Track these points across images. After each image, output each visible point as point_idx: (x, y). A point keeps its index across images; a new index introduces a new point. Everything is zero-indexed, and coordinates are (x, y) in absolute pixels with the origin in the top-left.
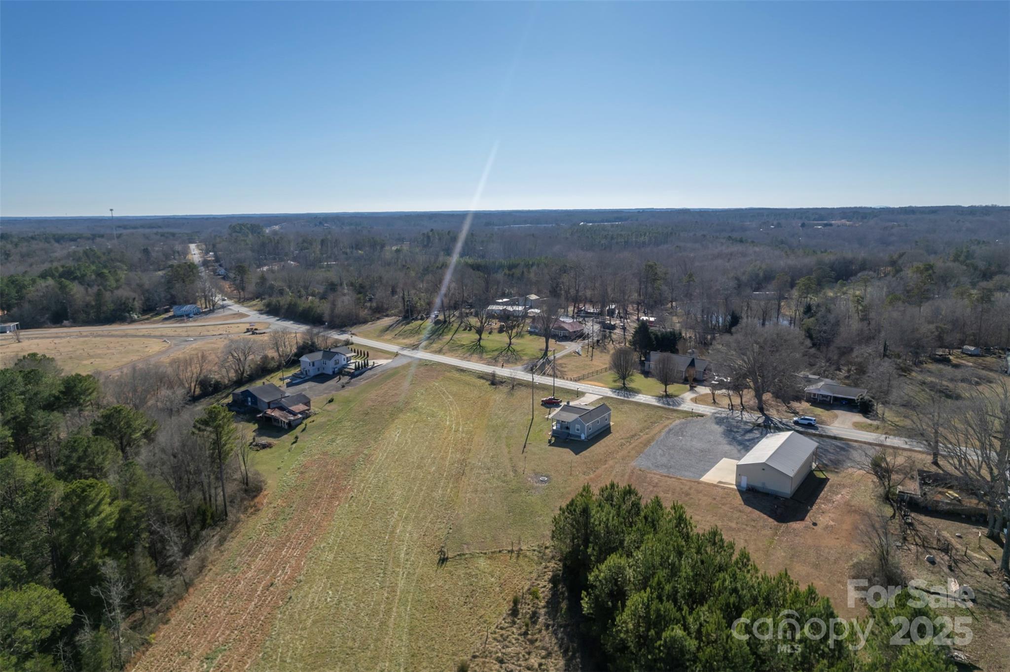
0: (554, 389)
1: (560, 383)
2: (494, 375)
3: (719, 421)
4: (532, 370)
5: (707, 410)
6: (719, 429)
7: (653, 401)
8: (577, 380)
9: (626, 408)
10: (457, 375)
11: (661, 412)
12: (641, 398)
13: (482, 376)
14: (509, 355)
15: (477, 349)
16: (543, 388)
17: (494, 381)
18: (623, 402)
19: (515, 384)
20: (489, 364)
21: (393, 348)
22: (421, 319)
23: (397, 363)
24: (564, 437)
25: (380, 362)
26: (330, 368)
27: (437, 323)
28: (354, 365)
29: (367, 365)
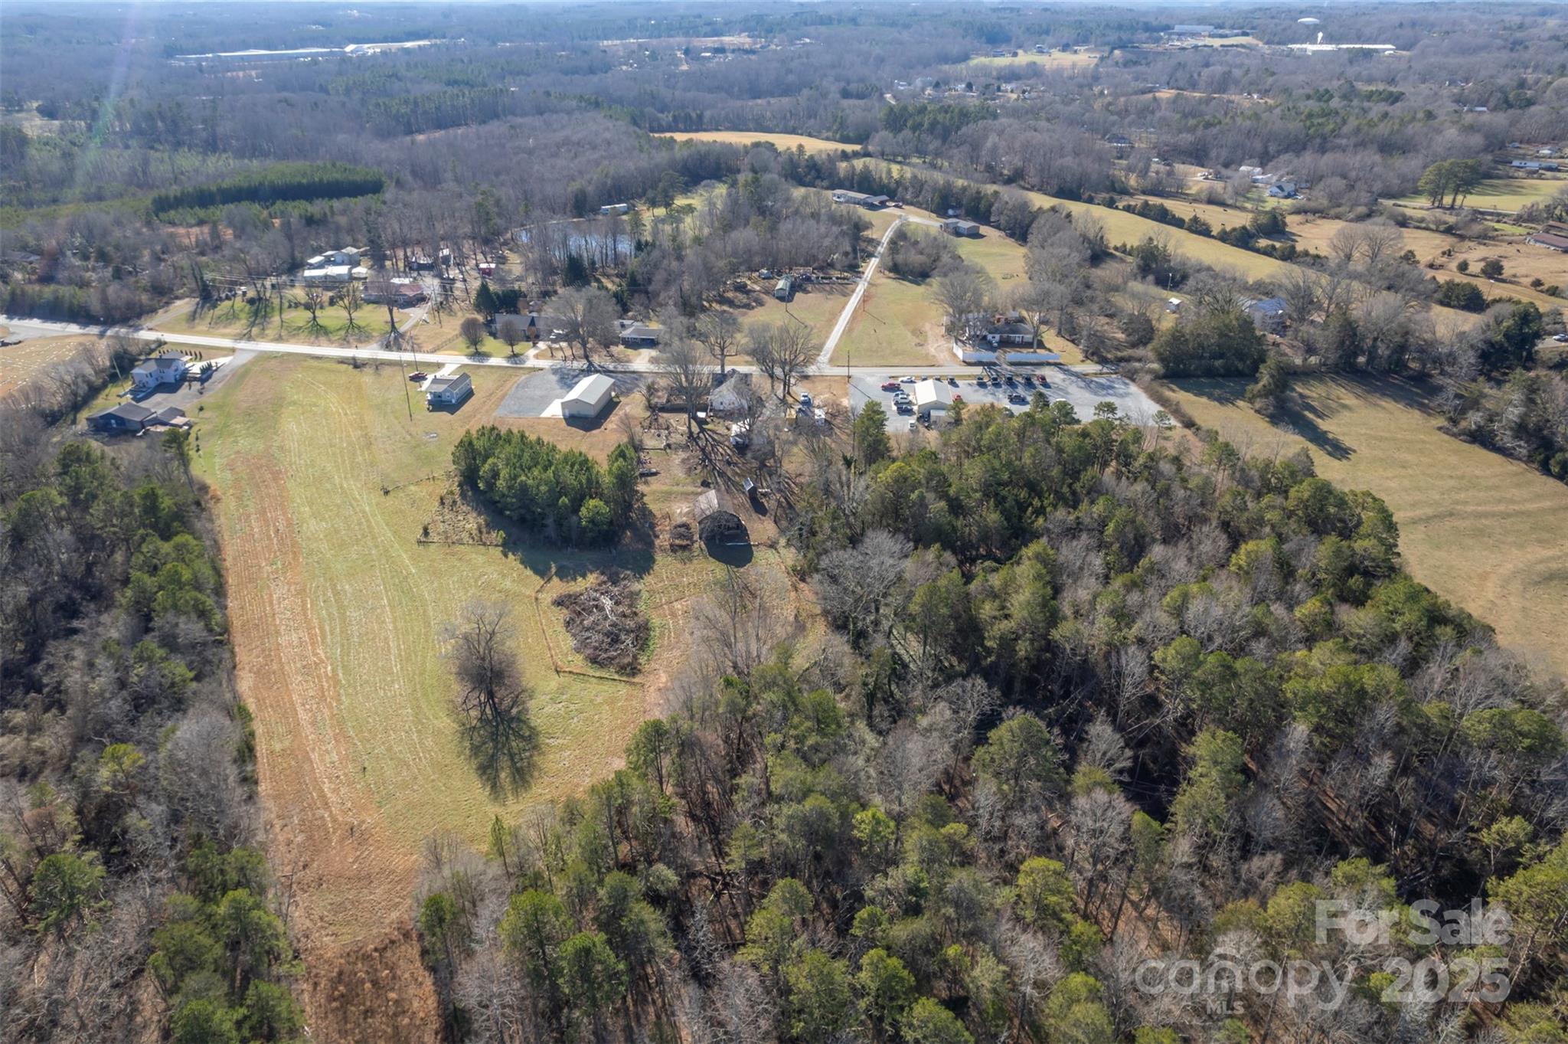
0: (416, 364)
1: (420, 357)
2: (354, 359)
3: (555, 371)
4: (388, 347)
5: (545, 363)
6: (555, 378)
7: (504, 363)
8: (434, 351)
9: (482, 372)
10: (315, 363)
11: (510, 372)
12: (493, 361)
13: (342, 361)
14: (354, 333)
15: (318, 331)
16: (409, 364)
17: (357, 364)
18: (479, 367)
19: (378, 365)
20: (341, 346)
21: (227, 343)
22: (228, 298)
23: (241, 359)
24: (439, 404)
25: (222, 361)
26: (170, 376)
27: (251, 302)
28: (196, 368)
29: (210, 366)
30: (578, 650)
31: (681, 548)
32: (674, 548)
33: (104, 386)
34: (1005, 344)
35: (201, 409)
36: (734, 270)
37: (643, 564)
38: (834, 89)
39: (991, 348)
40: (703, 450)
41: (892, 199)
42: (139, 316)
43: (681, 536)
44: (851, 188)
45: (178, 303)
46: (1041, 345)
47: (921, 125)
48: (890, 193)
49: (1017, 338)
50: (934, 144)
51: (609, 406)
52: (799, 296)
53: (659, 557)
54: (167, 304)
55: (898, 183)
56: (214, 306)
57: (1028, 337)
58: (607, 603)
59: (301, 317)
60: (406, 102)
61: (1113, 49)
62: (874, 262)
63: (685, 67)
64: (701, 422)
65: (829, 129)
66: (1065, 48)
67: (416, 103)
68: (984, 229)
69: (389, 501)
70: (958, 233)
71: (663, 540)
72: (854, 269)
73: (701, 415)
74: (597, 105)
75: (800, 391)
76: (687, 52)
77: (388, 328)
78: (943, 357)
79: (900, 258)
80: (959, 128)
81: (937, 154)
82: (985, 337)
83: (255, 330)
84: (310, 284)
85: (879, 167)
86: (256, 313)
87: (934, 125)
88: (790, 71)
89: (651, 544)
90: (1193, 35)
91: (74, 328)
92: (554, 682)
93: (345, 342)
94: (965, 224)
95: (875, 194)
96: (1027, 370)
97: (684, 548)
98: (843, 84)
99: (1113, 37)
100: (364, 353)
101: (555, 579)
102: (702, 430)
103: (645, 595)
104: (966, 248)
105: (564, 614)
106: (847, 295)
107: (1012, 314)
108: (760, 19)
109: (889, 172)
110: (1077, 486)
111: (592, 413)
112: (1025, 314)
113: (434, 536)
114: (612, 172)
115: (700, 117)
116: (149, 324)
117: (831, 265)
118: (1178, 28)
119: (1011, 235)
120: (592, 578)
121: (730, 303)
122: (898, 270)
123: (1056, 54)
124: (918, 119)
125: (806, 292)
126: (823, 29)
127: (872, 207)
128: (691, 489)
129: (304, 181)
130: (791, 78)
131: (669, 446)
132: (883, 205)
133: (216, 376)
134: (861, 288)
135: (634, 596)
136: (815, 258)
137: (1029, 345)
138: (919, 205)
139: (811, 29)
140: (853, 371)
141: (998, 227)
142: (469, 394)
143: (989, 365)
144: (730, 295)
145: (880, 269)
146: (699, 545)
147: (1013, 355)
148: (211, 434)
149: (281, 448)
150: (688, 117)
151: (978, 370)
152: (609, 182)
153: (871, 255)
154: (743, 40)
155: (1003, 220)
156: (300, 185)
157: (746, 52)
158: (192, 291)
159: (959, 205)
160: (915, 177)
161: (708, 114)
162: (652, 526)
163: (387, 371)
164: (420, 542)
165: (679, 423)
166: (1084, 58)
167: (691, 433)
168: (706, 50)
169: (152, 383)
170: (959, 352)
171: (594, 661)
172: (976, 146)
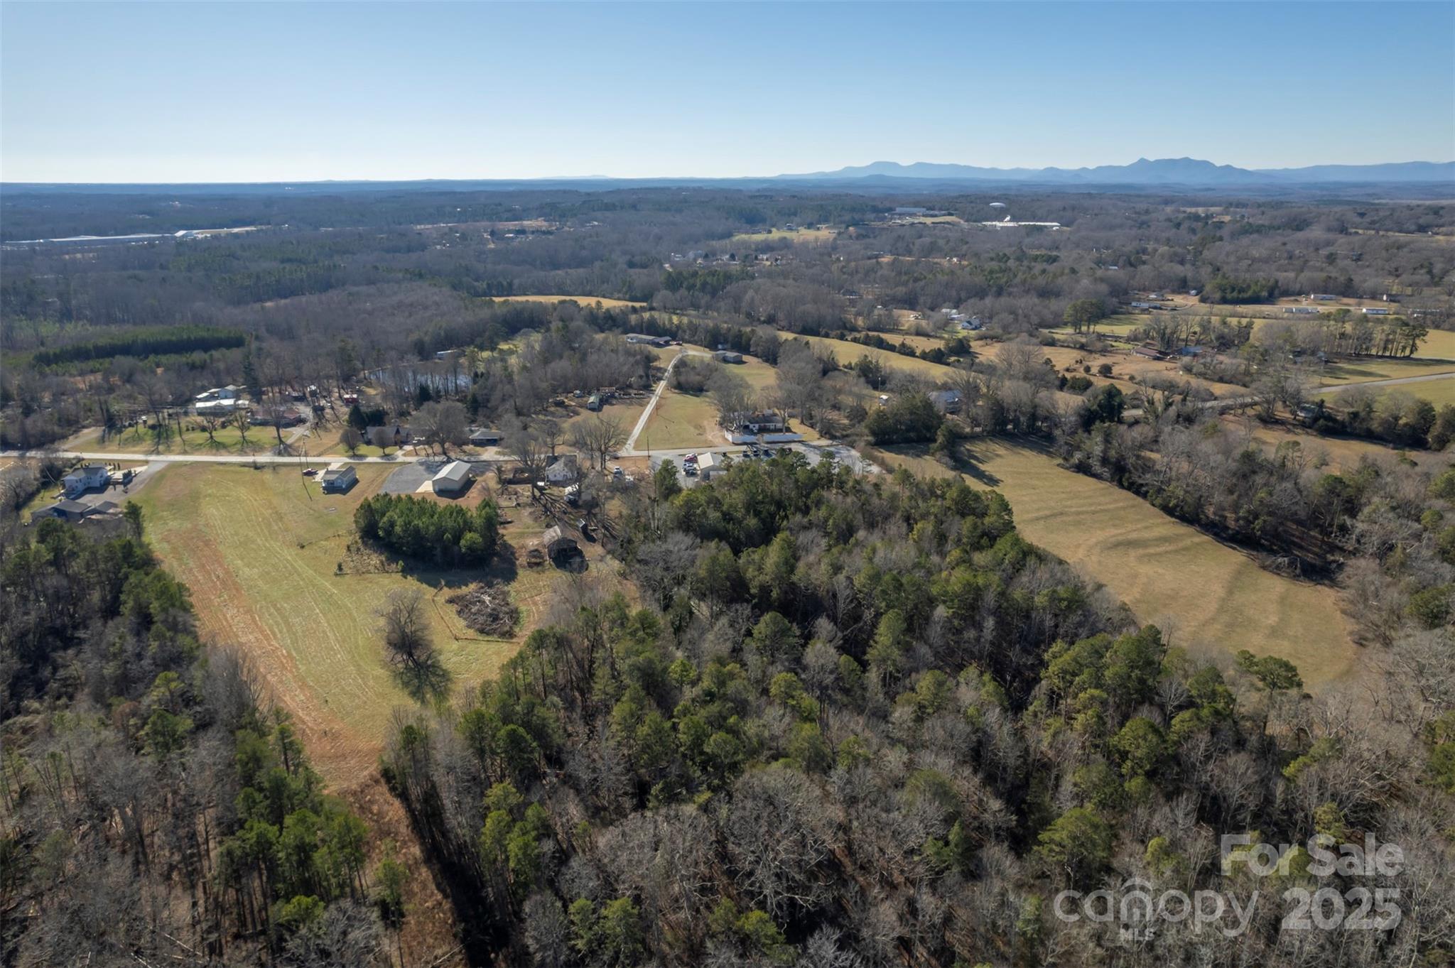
0: (308, 464)
1: (310, 459)
2: (254, 463)
3: (421, 464)
4: (280, 454)
5: (413, 459)
6: (422, 468)
7: (379, 460)
8: (319, 455)
9: (362, 467)
10: (221, 468)
11: (385, 466)
12: (369, 460)
13: (245, 465)
14: (246, 446)
15: (217, 446)
16: (300, 465)
17: (257, 467)
18: (359, 464)
19: (275, 467)
20: (240, 455)
21: (141, 457)
22: (130, 425)
23: (155, 468)
24: (331, 488)
25: (138, 469)
26: (96, 481)
27: (153, 427)
28: (118, 475)
29: (130, 473)
30: (469, 627)
31: (536, 562)
32: (531, 565)
33: (38, 491)
34: (763, 430)
36: (554, 391)
37: (510, 575)
38: (622, 261)
39: (752, 433)
40: (545, 506)
41: (674, 339)
42: (53, 441)
43: (534, 557)
44: (641, 332)
45: (86, 431)
46: (788, 430)
47: (694, 286)
48: (674, 335)
49: (772, 426)
50: (705, 299)
51: (468, 484)
52: (606, 408)
53: (520, 571)
54: (76, 432)
55: (678, 327)
56: (120, 432)
57: (779, 425)
58: (487, 599)
59: (201, 437)
60: (249, 276)
61: (848, 226)
62: (663, 384)
63: (492, 246)
64: (541, 489)
65: (619, 292)
66: (810, 226)
67: (258, 277)
68: (745, 358)
69: (306, 552)
70: (725, 360)
71: (522, 560)
72: (648, 388)
73: (541, 484)
74: (421, 276)
75: (612, 466)
76: (492, 233)
77: (277, 441)
78: (718, 441)
79: (682, 379)
80: (724, 287)
81: (708, 307)
82: (746, 427)
83: (161, 448)
84: (201, 413)
85: (662, 318)
86: (159, 436)
87: (704, 285)
88: (583, 248)
89: (513, 564)
90: (911, 215)
92: (455, 645)
93: (242, 452)
94: (731, 355)
95: (660, 336)
96: (778, 446)
97: (538, 564)
98: (628, 257)
99: (847, 217)
100: (262, 459)
101: (446, 589)
102: (543, 494)
103: (513, 593)
104: (733, 369)
105: (455, 607)
106: (643, 405)
107: (768, 412)
108: (553, 206)
109: (670, 320)
111: (456, 487)
112: (777, 411)
113: (346, 570)
114: (444, 325)
116: (66, 447)
117: (630, 386)
118: (898, 210)
119: (767, 361)
120: (473, 586)
121: (553, 414)
122: (681, 387)
123: (803, 231)
124: (691, 281)
125: (612, 404)
126: (608, 214)
127: (658, 345)
128: (538, 530)
129: (174, 338)
130: (584, 253)
131: (518, 505)
132: (667, 344)
133: (135, 480)
134: (653, 401)
135: (506, 594)
136: (617, 381)
137: (780, 430)
138: (695, 343)
139: (599, 214)
140: (651, 453)
141: (756, 355)
142: (355, 482)
143: (752, 444)
144: (552, 409)
145: (667, 388)
146: (548, 560)
147: (767, 437)
149: (207, 525)
151: (744, 448)
152: (442, 333)
153: (660, 379)
154: (540, 223)
155: (759, 349)
156: (169, 341)
157: (544, 233)
158: (97, 422)
159: (726, 342)
160: (691, 322)
161: (516, 282)
162: (513, 554)
163: (283, 470)
164: (336, 575)
165: (525, 491)
166: (825, 234)
167: (534, 496)
168: (509, 232)
169: (81, 487)
170: (729, 437)
171: (482, 631)
172: (738, 299)
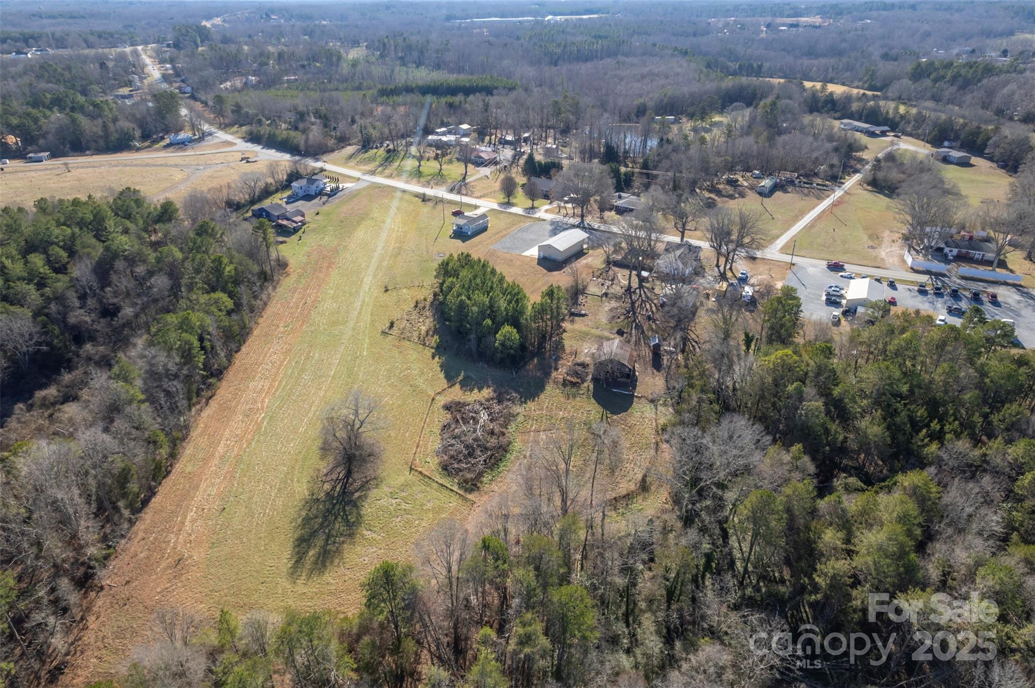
0: (461, 204)
1: (466, 199)
2: (424, 195)
3: (553, 223)
4: (452, 191)
5: (550, 217)
6: (549, 227)
7: (521, 212)
8: (479, 197)
9: (502, 216)
11: (523, 219)
12: (514, 210)
13: (417, 195)
15: (416, 174)
16: (458, 203)
17: (424, 199)
18: (502, 212)
19: (439, 201)
20: (424, 186)
21: (359, 175)
22: (377, 148)
23: (362, 185)
24: (459, 234)
25: (348, 185)
26: (313, 189)
27: (388, 151)
28: (330, 188)
29: (338, 188)
30: (438, 454)
31: (571, 385)
32: (565, 383)
33: (275, 192)
34: (962, 258)
35: (318, 214)
36: (731, 169)
37: (532, 391)
38: (876, 53)
39: (945, 260)
40: (633, 303)
41: (893, 129)
42: (324, 153)
43: (576, 374)
44: (859, 120)
45: (349, 147)
46: (1002, 264)
47: (943, 77)
48: (895, 126)
49: (977, 255)
50: (950, 91)
51: (578, 253)
52: (778, 194)
53: (549, 388)
54: (343, 147)
55: (902, 117)
56: (366, 152)
57: (990, 256)
58: (484, 417)
59: (412, 164)
62: (857, 177)
63: (763, 35)
64: (642, 280)
65: (860, 80)
68: (974, 160)
69: (384, 297)
70: (946, 160)
71: (560, 373)
72: (836, 179)
73: (645, 274)
74: (686, 53)
75: (741, 267)
76: (768, 26)
77: (461, 178)
78: (892, 261)
79: (880, 175)
80: (979, 80)
81: (951, 101)
82: (940, 250)
83: (379, 169)
85: (889, 107)
86: (387, 159)
87: (954, 79)
88: (844, 40)
89: (547, 374)
91: (287, 157)
92: (406, 476)
93: (427, 184)
94: (956, 154)
95: (878, 125)
96: (979, 287)
97: (574, 384)
98: (886, 50)
100: (434, 192)
101: (458, 386)
102: (641, 287)
103: (520, 419)
104: (951, 173)
105: (447, 417)
106: (820, 198)
107: (979, 233)
109: (896, 110)
110: (995, 418)
111: (560, 258)
112: (992, 234)
113: (395, 331)
114: (670, 93)
115: (760, 67)
116: (325, 159)
117: (816, 175)
119: (1003, 167)
120: (487, 393)
121: (719, 193)
122: (877, 185)
124: (942, 72)
125: (786, 192)
126: (884, 13)
127: (872, 135)
128: (606, 334)
129: (468, 85)
130: (844, 45)
131: (606, 294)
132: (883, 134)
133: (338, 194)
134: (838, 193)
135: (509, 418)
136: (803, 166)
137: (989, 263)
138: (917, 137)
139: (875, 14)
140: (796, 260)
141: (991, 159)
142: (484, 229)
143: (938, 275)
144: (721, 187)
145: (860, 183)
146: (588, 384)
147: (966, 269)
148: (314, 230)
149: (345, 247)
150: (751, 66)
151: (924, 278)
152: (666, 99)
153: (856, 171)
154: (817, 20)
155: (997, 152)
156: (465, 86)
157: (816, 27)
158: (359, 141)
159: (957, 138)
160: (920, 113)
161: (766, 65)
162: (558, 358)
163: (441, 206)
164: (383, 333)
165: (623, 277)
167: (630, 287)
168: (784, 25)
169: (301, 194)
170: (909, 260)
171: (445, 467)
172: (991, 93)
